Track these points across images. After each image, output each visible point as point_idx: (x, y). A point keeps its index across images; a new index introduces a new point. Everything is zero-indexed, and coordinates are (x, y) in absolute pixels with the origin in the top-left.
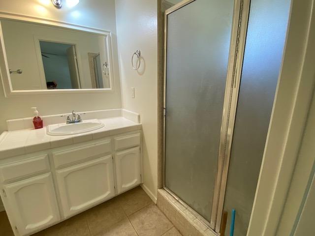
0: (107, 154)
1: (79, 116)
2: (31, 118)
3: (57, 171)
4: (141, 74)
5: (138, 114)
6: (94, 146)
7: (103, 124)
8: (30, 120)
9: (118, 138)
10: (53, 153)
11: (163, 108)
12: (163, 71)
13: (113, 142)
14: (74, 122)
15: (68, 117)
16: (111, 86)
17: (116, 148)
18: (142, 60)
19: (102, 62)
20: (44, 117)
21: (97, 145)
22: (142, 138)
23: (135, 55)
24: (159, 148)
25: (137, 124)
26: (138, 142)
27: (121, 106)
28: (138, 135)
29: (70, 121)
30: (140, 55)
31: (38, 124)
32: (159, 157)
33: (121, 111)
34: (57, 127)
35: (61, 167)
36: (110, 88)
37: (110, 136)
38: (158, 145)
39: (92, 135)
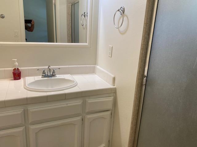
0: (77, 115)
1: (54, 71)
2: (11, 69)
3: (29, 126)
4: (123, 33)
5: (113, 76)
6: (66, 105)
7: (76, 82)
8: (10, 70)
9: (90, 101)
10: (28, 109)
11: (143, 76)
12: (149, 35)
13: (84, 103)
14: (48, 76)
15: (44, 71)
16: (88, 42)
17: (87, 111)
18: (125, 18)
19: (81, 12)
20: (22, 68)
21: (69, 105)
22: (115, 103)
23: (118, 12)
24: (133, 118)
25: (112, 87)
26: (110, 106)
27: (95, 63)
28: (111, 99)
29: (45, 75)
30: (123, 13)
31: (17, 75)
32: (132, 128)
33: (94, 68)
34: (33, 81)
35: (34, 123)
36: (86, 43)
37: (82, 97)
38: (133, 115)
39: (65, 95)
